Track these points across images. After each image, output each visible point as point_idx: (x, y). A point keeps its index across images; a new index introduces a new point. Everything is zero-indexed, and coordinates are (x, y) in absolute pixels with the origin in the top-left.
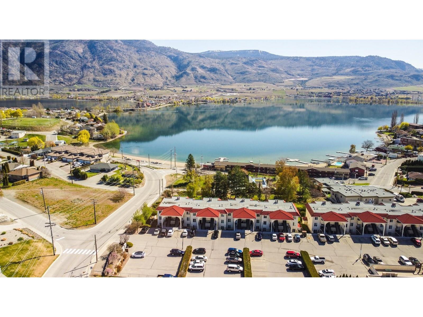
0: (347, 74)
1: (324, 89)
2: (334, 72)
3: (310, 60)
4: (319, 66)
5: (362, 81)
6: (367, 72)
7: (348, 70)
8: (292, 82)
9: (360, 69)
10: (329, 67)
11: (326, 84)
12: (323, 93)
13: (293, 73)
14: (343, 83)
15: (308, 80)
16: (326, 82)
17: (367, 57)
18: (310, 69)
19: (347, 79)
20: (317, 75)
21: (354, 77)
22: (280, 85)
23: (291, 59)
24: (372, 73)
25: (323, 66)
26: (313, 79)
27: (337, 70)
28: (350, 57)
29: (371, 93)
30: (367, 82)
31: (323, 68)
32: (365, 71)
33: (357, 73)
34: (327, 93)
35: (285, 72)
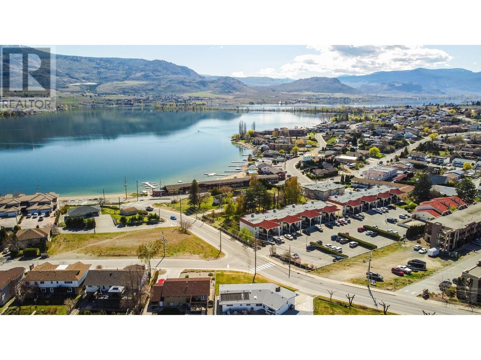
0: (138, 79)
1: (120, 95)
2: (124, 76)
3: (94, 61)
4: (106, 69)
5: (156, 87)
6: (158, 77)
7: (139, 74)
8: (78, 87)
9: (151, 74)
10: (117, 70)
11: (119, 90)
12: (122, 100)
13: (77, 76)
14: (137, 89)
15: (98, 85)
16: (119, 88)
17: (154, 61)
18: (95, 71)
19: (141, 84)
20: (107, 79)
21: (147, 82)
22: (65, 91)
23: (69, 59)
24: (163, 78)
25: (110, 68)
26: (102, 84)
27: (126, 73)
28: (136, 60)
29: (170, 99)
30: (162, 88)
31: (110, 71)
32: (156, 76)
33: (149, 78)
34: (126, 100)
35: (66, 74)
